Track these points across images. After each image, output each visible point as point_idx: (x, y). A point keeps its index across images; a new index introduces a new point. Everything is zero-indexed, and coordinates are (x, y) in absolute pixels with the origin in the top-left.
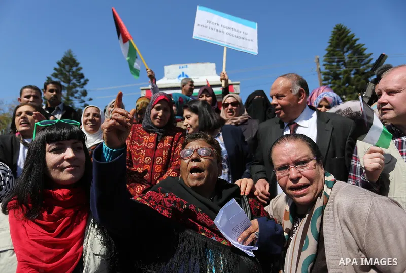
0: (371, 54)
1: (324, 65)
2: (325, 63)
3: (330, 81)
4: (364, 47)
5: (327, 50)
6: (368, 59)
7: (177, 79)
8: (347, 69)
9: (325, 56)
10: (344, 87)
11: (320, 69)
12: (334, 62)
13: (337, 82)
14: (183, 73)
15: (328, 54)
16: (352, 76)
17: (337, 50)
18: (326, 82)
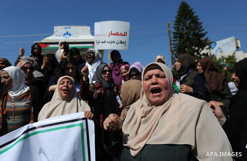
0: (201, 23)
1: (174, 27)
2: (175, 26)
3: (178, 39)
4: (198, 18)
5: (176, 18)
6: (200, 26)
7: (63, 37)
8: (188, 32)
9: (175, 22)
10: (185, 43)
11: (170, 30)
12: (180, 26)
13: (182, 39)
14: (67, 32)
15: (177, 20)
16: (191, 36)
17: (182, 18)
18: (175, 39)
